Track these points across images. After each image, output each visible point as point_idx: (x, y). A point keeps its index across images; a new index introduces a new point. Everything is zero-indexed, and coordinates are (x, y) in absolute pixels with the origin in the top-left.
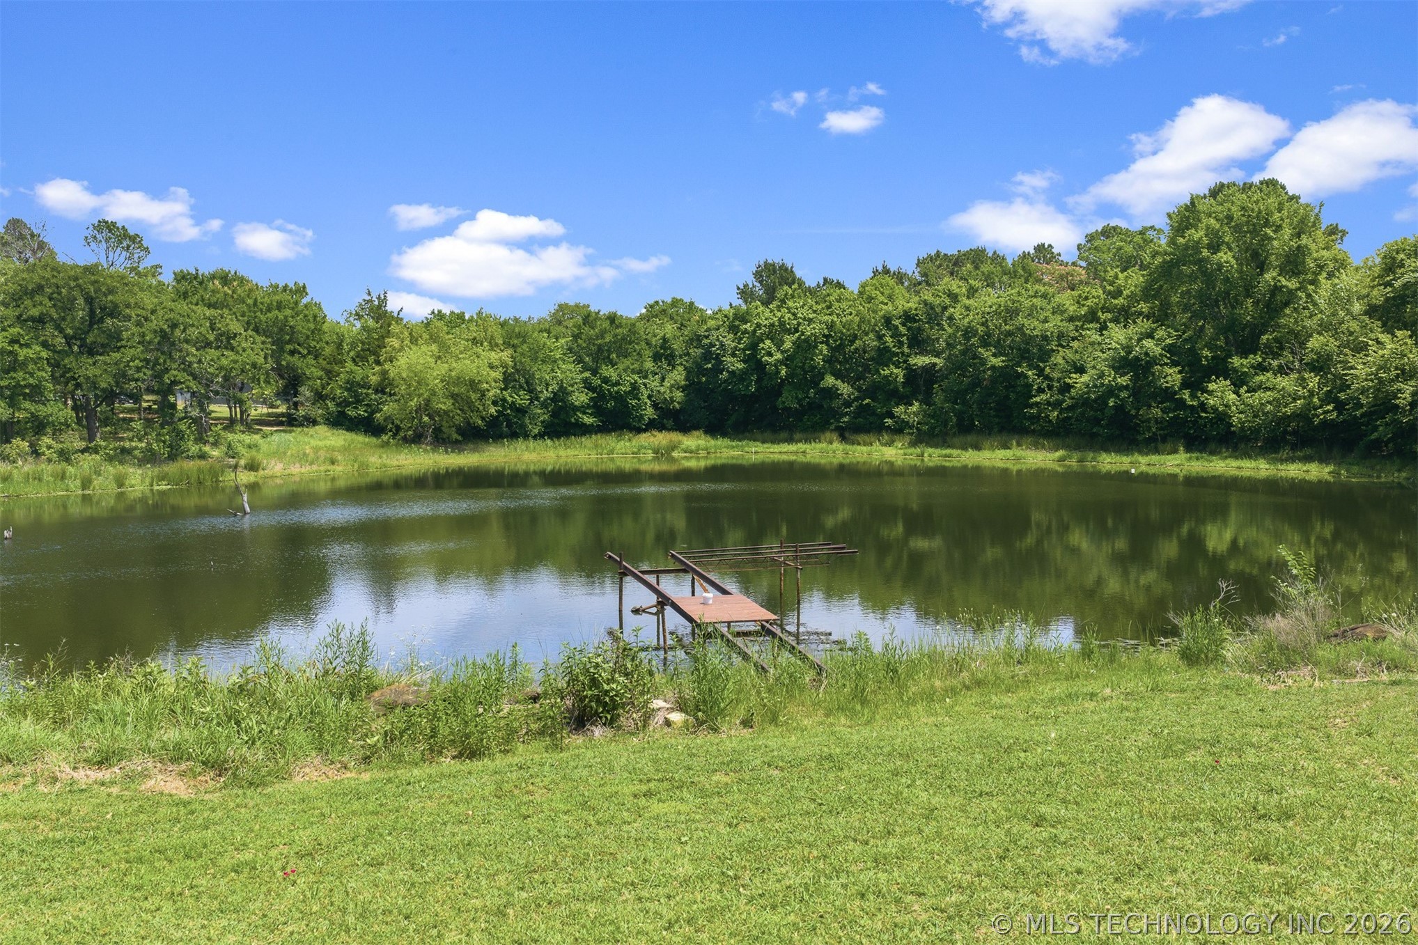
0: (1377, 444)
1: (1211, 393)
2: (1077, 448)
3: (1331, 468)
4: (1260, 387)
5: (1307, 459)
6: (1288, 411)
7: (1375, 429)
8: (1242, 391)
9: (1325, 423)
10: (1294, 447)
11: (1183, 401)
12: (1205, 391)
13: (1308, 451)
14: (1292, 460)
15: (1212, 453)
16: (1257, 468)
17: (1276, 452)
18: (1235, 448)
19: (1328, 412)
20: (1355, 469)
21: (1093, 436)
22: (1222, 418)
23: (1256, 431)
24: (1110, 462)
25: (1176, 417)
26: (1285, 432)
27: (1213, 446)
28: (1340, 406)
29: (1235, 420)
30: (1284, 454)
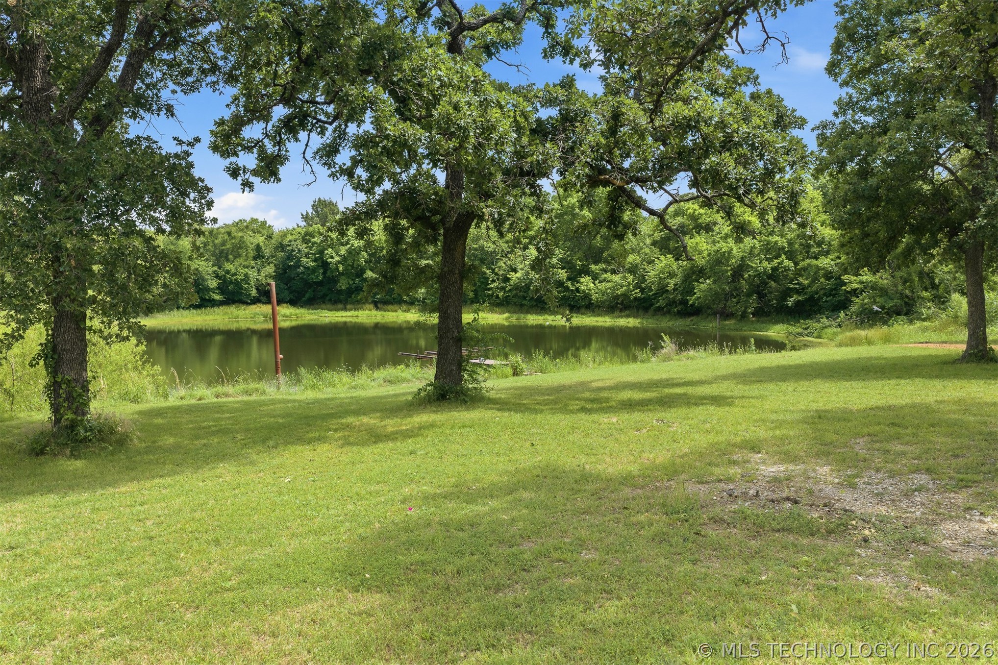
0: (659, 309)
1: (581, 283)
2: (515, 312)
3: (639, 320)
4: (604, 280)
5: (628, 316)
6: (619, 292)
7: (658, 301)
8: (597, 282)
9: (635, 298)
10: (621, 311)
11: (568, 288)
12: (578, 282)
13: (627, 312)
14: (622, 317)
15: (582, 314)
16: (605, 321)
17: (613, 313)
18: (593, 312)
19: (637, 293)
20: (650, 320)
21: (522, 305)
22: (587, 296)
23: (603, 302)
24: (533, 319)
25: (564, 296)
26: (617, 303)
27: (583, 310)
28: (642, 290)
29: (593, 297)
30: (616, 314)
